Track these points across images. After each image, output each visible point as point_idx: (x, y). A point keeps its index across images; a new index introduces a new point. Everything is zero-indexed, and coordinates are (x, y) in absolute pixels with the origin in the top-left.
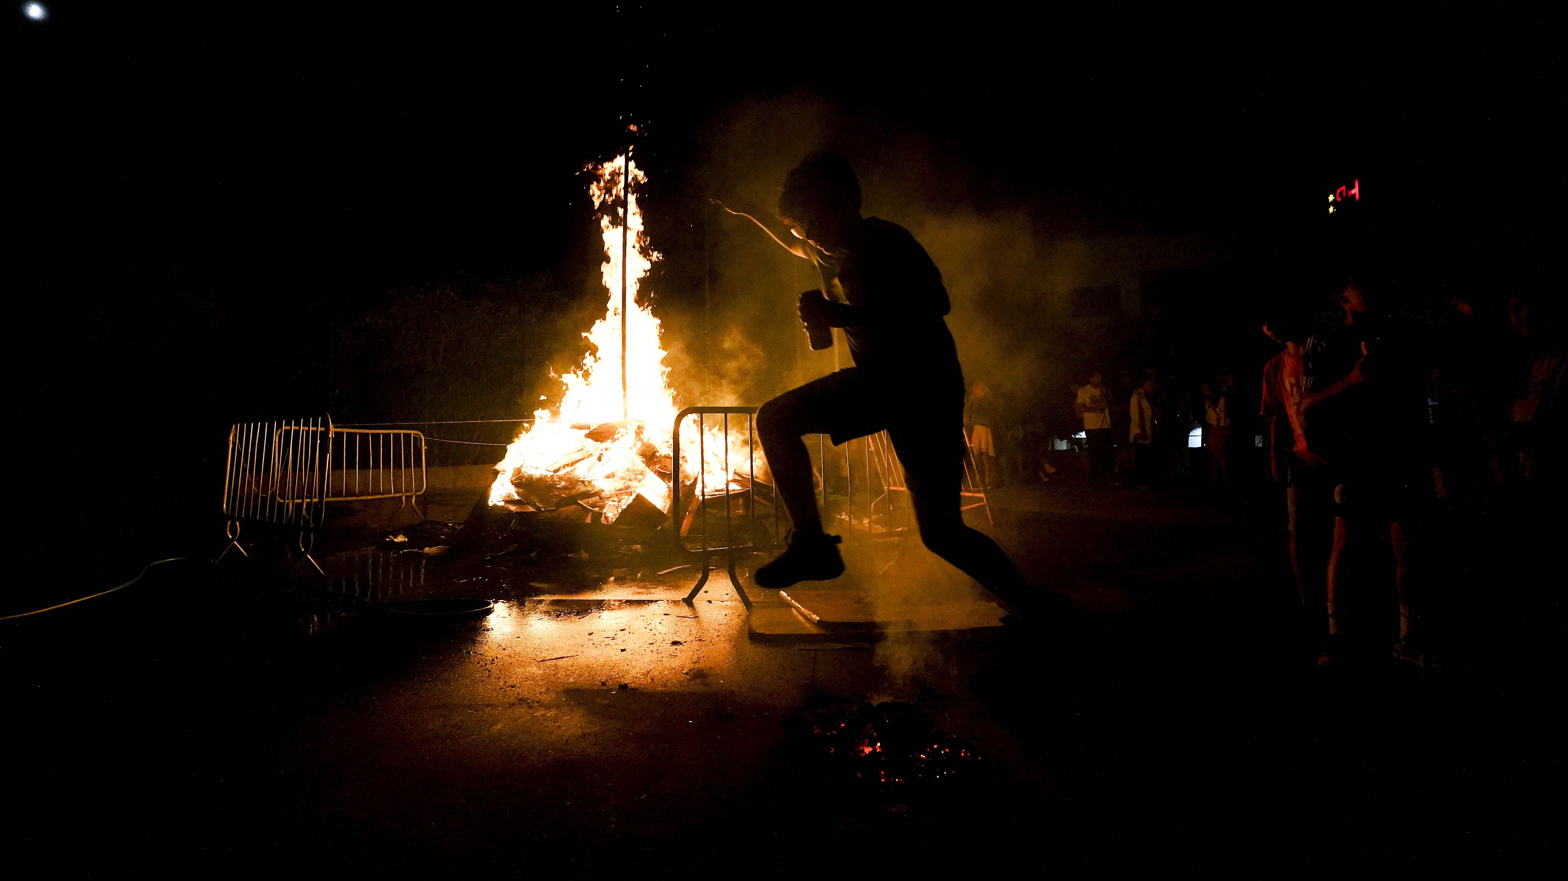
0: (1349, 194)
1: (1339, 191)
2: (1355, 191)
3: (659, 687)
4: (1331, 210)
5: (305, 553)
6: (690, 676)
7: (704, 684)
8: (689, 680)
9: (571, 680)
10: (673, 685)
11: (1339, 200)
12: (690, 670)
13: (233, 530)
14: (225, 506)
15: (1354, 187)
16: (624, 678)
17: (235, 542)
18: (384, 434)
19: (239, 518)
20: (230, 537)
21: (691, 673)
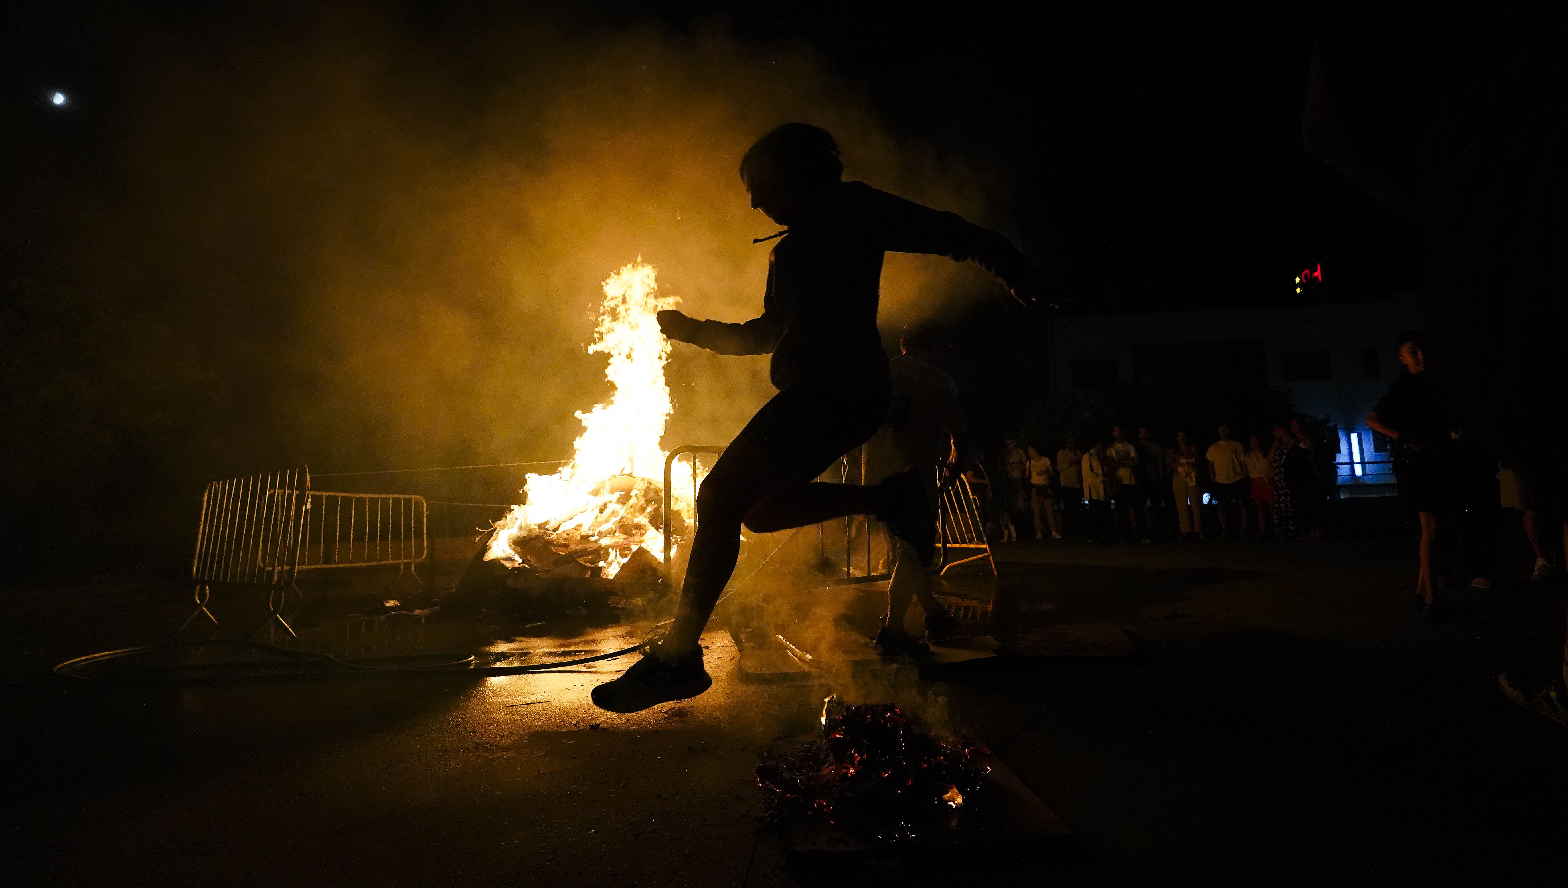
0: (1313, 276)
1: (1304, 273)
2: (1317, 274)
3: (633, 727)
4: (1298, 290)
5: (275, 612)
6: (669, 714)
7: (681, 722)
8: (667, 718)
9: (540, 723)
10: (648, 724)
11: (1304, 281)
12: (670, 710)
13: (202, 596)
14: (195, 569)
15: (1316, 271)
16: (597, 719)
17: (204, 608)
18: (382, 499)
19: (210, 583)
20: (199, 602)
21: (670, 712)
